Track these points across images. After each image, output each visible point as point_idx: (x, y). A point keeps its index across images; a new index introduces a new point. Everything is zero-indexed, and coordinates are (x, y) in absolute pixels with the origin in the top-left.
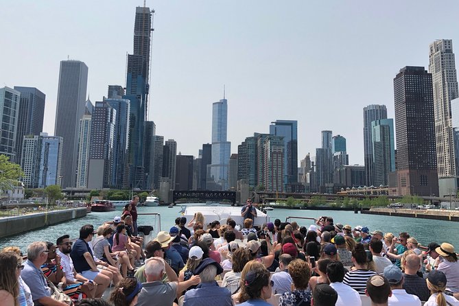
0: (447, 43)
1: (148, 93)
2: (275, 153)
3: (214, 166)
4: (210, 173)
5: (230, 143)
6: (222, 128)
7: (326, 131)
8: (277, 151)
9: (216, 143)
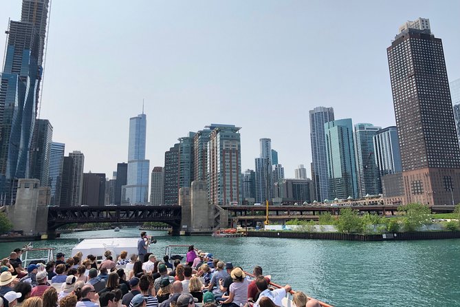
0: (425, 23)
1: (40, 79)
2: (227, 150)
3: (130, 187)
4: (124, 195)
5: (148, 161)
6: (141, 145)
7: (265, 139)
8: (231, 148)
9: (133, 161)
